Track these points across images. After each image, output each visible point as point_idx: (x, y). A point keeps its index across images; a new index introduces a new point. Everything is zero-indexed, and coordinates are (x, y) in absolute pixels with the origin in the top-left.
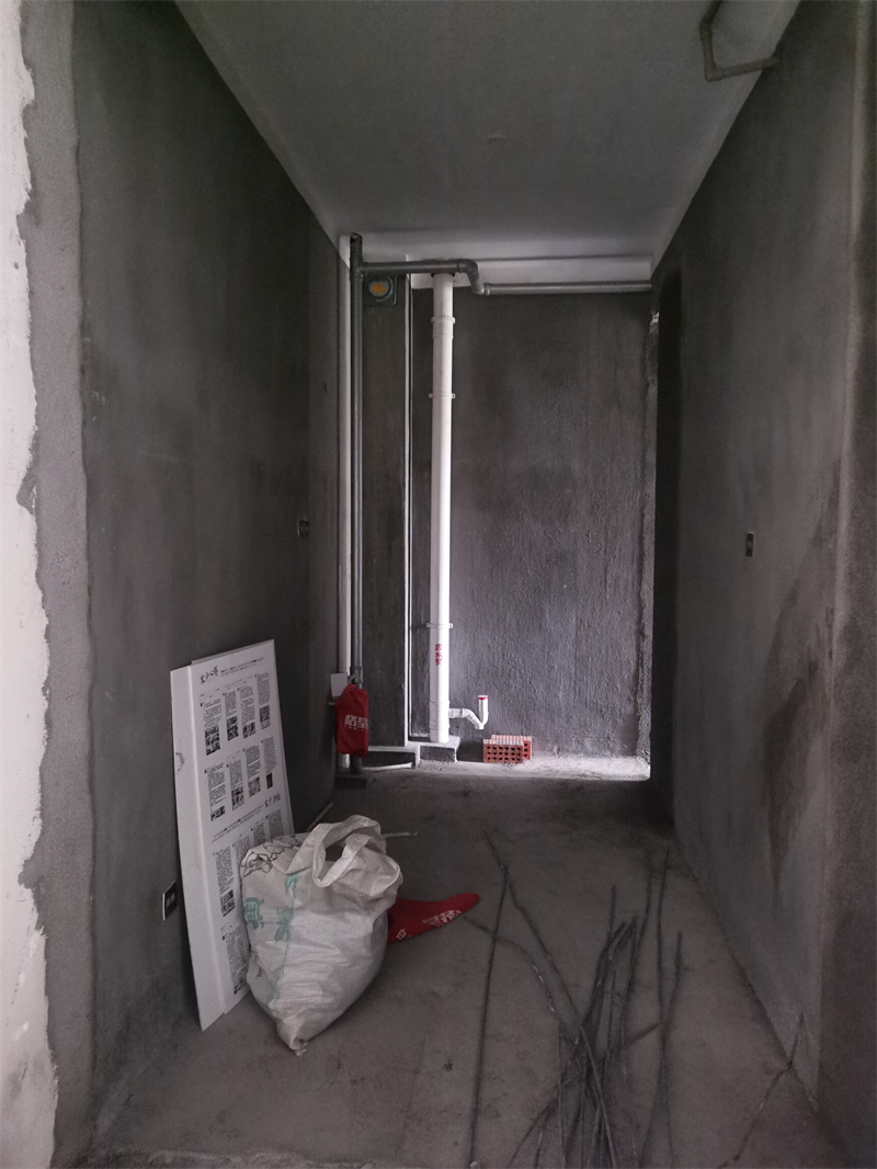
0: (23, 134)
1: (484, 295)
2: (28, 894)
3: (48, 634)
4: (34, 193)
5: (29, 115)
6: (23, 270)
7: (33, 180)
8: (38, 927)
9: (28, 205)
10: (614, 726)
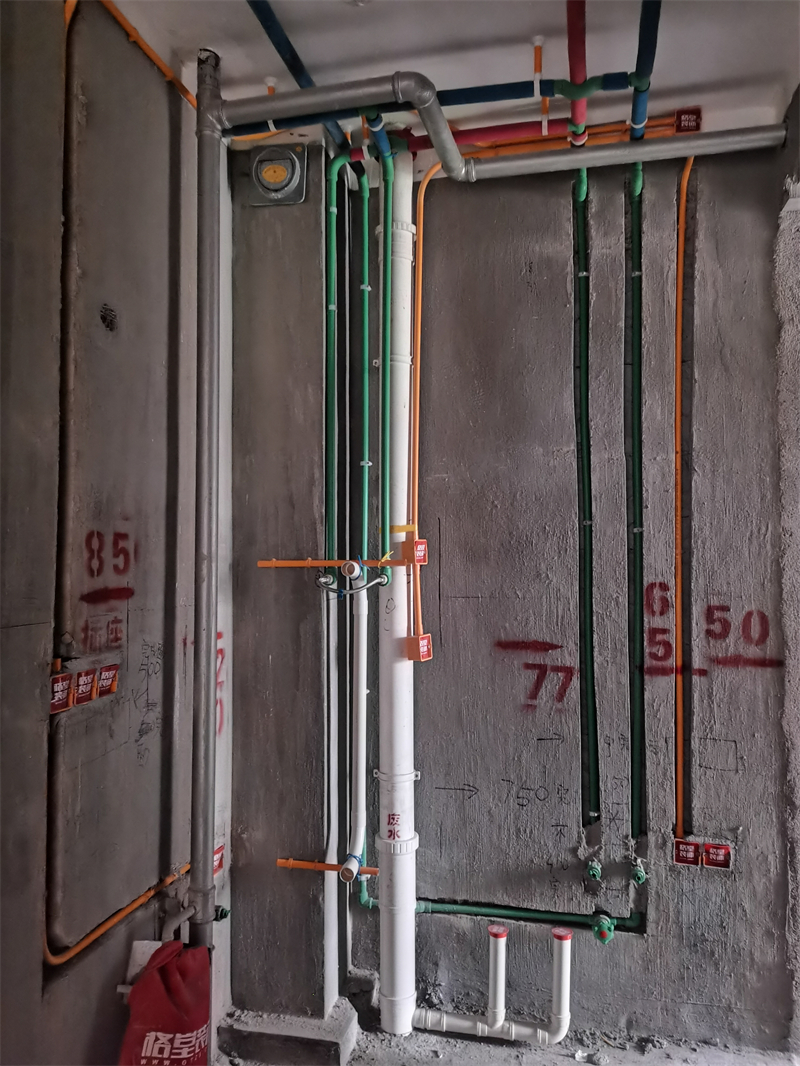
10: (740, 988)
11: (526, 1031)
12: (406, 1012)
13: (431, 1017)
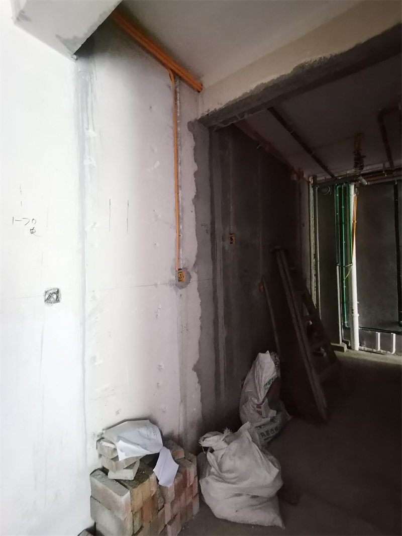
0: (194, 179)
1: (367, 185)
2: (195, 373)
3: (201, 304)
4: (197, 193)
5: (196, 174)
6: (194, 212)
7: (197, 189)
8: (198, 383)
9: (195, 196)
11: (385, 351)
12: (357, 346)
13: (362, 348)
